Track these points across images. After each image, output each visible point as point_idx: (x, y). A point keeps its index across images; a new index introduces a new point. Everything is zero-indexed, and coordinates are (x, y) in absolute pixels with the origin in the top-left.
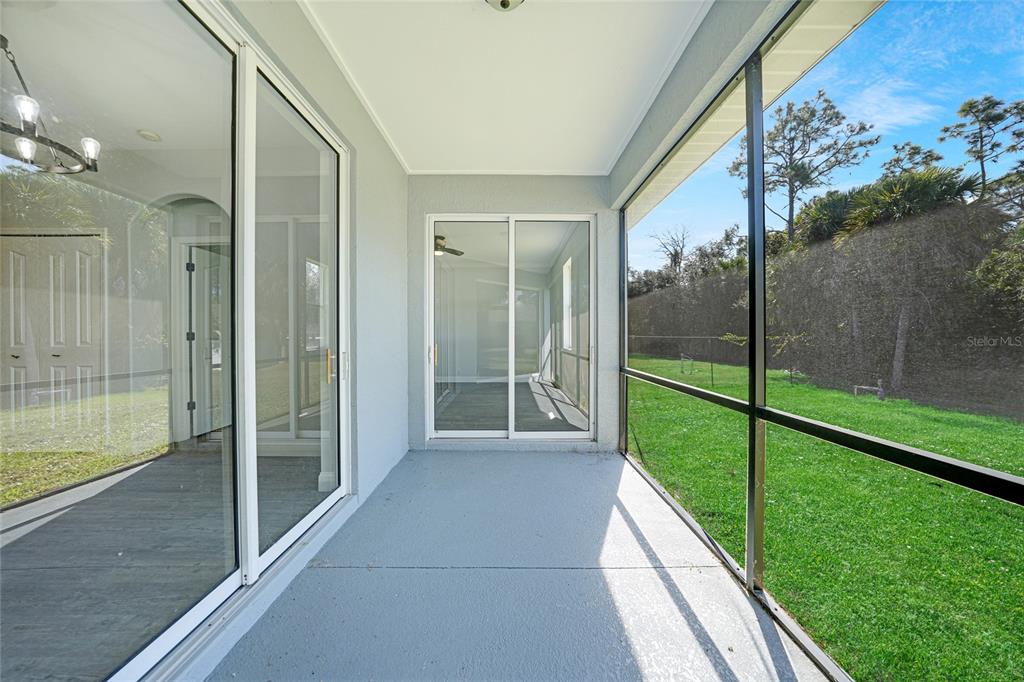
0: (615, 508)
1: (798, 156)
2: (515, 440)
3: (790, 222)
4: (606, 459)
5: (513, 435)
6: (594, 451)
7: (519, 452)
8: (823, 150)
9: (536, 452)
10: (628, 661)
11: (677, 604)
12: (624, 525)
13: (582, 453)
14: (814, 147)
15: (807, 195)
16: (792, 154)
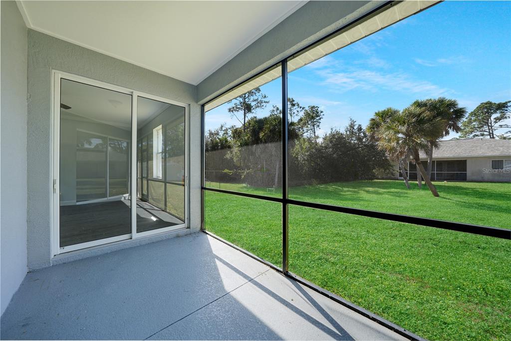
0: (216, 260)
1: (247, 100)
2: (137, 239)
3: (244, 125)
4: (197, 236)
5: (135, 235)
6: (189, 234)
7: (141, 246)
8: (254, 101)
9: (153, 243)
10: (266, 330)
11: (266, 292)
12: (226, 267)
13: (182, 236)
14: (252, 98)
15: (250, 116)
16: (245, 99)
